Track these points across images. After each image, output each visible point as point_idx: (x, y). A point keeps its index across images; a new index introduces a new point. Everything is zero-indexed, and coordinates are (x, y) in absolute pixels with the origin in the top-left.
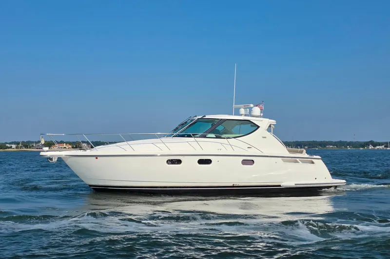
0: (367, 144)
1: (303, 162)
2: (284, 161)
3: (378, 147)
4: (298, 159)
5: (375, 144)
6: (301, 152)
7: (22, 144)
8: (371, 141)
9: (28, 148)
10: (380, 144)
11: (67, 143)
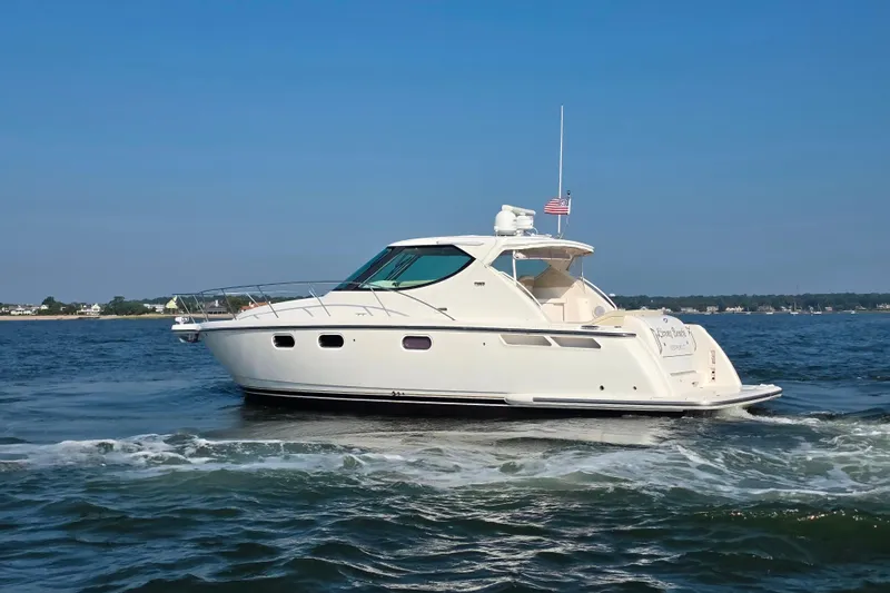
1: (561, 343)
4: (548, 337)
7: (178, 302)
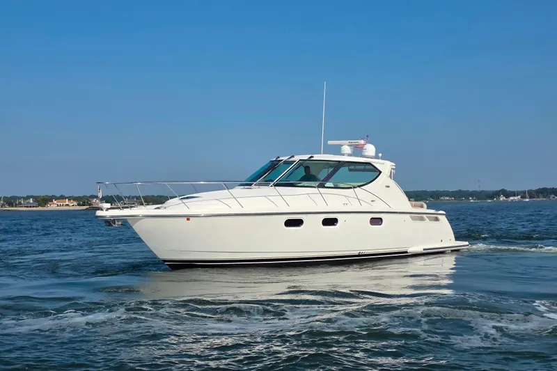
0: (496, 194)
1: (429, 219)
2: (413, 219)
3: (512, 198)
4: (425, 216)
5: (507, 194)
6: (422, 207)
7: (4, 201)
8: (502, 190)
9: (13, 206)
10: (514, 194)
11: (70, 198)
